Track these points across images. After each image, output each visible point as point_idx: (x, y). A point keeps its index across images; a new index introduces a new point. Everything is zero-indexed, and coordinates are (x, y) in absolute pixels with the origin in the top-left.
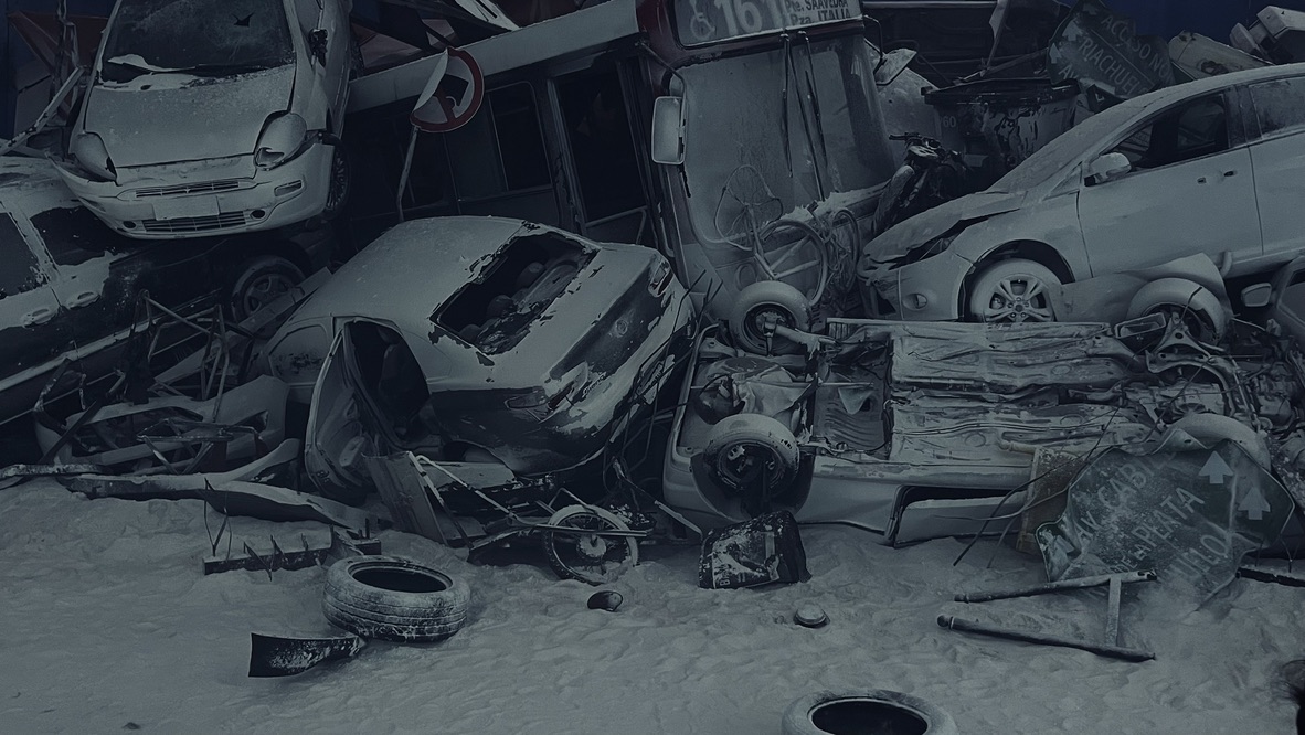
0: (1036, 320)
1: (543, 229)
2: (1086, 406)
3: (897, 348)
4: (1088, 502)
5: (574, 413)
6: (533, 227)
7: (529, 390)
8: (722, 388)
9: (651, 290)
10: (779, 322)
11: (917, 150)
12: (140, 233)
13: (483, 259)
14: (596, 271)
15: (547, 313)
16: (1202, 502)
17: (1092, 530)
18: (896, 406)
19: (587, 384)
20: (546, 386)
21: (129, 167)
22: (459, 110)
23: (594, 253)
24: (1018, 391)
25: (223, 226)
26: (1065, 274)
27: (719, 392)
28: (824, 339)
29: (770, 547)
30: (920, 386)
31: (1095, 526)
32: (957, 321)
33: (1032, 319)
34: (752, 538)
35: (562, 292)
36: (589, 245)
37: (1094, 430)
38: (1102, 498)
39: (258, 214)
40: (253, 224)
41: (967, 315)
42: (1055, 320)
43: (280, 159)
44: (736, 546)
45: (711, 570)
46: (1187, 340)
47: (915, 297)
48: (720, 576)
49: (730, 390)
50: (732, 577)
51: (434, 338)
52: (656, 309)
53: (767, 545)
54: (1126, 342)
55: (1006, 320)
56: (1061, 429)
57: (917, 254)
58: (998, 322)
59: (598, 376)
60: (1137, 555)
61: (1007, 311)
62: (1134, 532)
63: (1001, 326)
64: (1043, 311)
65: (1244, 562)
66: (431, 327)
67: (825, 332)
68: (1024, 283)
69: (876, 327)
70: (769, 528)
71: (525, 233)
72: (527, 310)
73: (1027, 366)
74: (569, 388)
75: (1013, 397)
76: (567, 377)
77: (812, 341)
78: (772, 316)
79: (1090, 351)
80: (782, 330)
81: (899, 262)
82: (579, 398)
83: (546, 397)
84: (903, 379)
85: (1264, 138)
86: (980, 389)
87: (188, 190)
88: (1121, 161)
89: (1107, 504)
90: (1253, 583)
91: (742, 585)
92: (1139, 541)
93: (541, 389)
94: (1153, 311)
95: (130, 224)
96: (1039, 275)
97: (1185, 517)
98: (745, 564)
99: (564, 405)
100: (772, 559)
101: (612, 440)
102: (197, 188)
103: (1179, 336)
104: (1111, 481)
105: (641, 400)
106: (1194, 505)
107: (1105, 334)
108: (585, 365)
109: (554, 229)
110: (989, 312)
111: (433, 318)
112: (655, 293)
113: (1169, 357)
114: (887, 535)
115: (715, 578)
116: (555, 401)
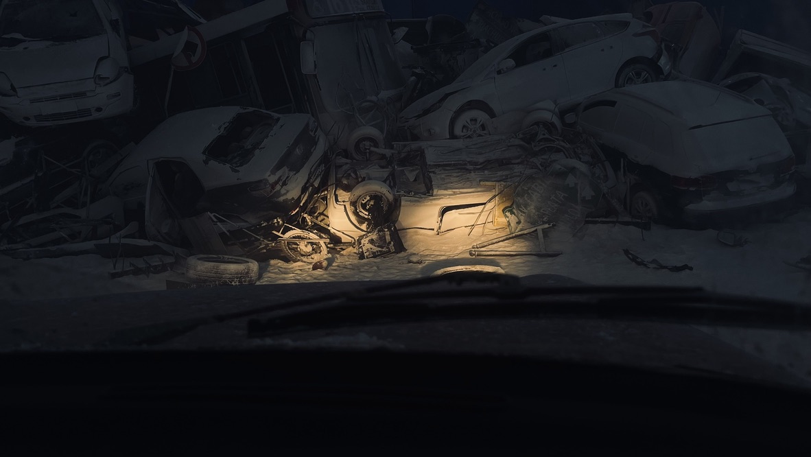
0: (482, 136)
1: (251, 109)
2: (511, 166)
3: (426, 151)
4: (521, 201)
5: (283, 191)
6: (246, 109)
7: (260, 181)
8: (352, 174)
9: (311, 133)
10: (371, 146)
11: (417, 71)
12: (33, 123)
13: (224, 124)
14: (282, 126)
15: (262, 146)
16: (566, 195)
17: (524, 213)
18: (432, 175)
19: (288, 177)
20: (269, 178)
21: (24, 88)
22: (195, 59)
23: (278, 119)
24: (481, 164)
25: (80, 117)
26: (492, 114)
27: (351, 176)
28: (392, 151)
29: (388, 238)
30: (439, 166)
31: (525, 211)
32: (449, 139)
33: (480, 135)
34: (379, 235)
35: (267, 136)
36: (276, 115)
37: (518, 174)
38: (526, 199)
39: (99, 110)
40: (96, 115)
41: (453, 136)
42: (490, 135)
43: (108, 81)
44: (372, 240)
45: (362, 251)
46: (547, 136)
47: (429, 130)
48: (367, 253)
49: (356, 174)
50: (373, 253)
51: (206, 162)
52: (314, 142)
53: (387, 237)
54: (522, 139)
55: (469, 137)
56: (503, 176)
57: (427, 112)
58: (466, 138)
59: (292, 173)
60: (544, 220)
61: (469, 133)
62: (541, 211)
63: (468, 140)
64: (485, 132)
65: (586, 217)
66: (204, 157)
67: (392, 148)
68: (476, 120)
69: (414, 145)
70: (386, 230)
71: (242, 111)
72: (249, 147)
73: (482, 154)
74: (279, 179)
75: (479, 167)
76: (279, 174)
77: (388, 152)
78: (367, 143)
79: (509, 144)
80: (372, 149)
81: (419, 116)
82: (284, 184)
83: (269, 184)
84: (432, 163)
85: (566, 50)
86: (466, 164)
87: (58, 98)
88: (511, 62)
89: (529, 201)
90: (590, 225)
91: (378, 255)
92: (544, 214)
93: (267, 180)
94: (532, 126)
95: (27, 119)
96: (481, 116)
97: (560, 202)
98: (378, 247)
99: (278, 187)
100: (390, 243)
101: (301, 205)
103: (544, 134)
104: (529, 191)
105: (312, 185)
106: (564, 197)
107: (513, 137)
108: (285, 168)
109: (256, 109)
110: (462, 134)
111: (204, 153)
112: (312, 134)
113: (541, 143)
114: (436, 230)
115: (365, 254)
116: (273, 186)
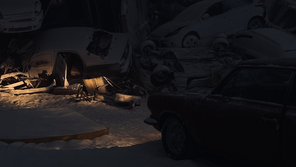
1: (99, 30)
2: (212, 61)
6: (97, 29)
10: (150, 49)
13: (91, 36)
15: (111, 48)
18: (181, 64)
20: (119, 63)
21: (6, 15)
22: (60, 1)
23: (112, 35)
25: (27, 30)
26: (199, 38)
28: (159, 52)
30: (182, 60)
32: (181, 48)
33: (194, 47)
34: (168, 89)
35: (111, 43)
39: (35, 27)
40: (33, 29)
41: (183, 47)
42: (198, 47)
43: (39, 13)
44: (166, 90)
46: (224, 49)
47: (172, 43)
51: (89, 54)
54: (213, 50)
57: (170, 34)
59: (125, 61)
61: (189, 45)
64: (196, 45)
66: (88, 52)
67: (159, 50)
68: (192, 40)
69: (167, 49)
73: (198, 55)
74: (122, 63)
75: (198, 61)
76: (122, 61)
77: (157, 52)
78: (148, 48)
79: (208, 52)
81: (166, 36)
82: (123, 65)
84: (179, 59)
85: (229, 11)
86: (192, 60)
87: (20, 21)
94: (217, 44)
95: (5, 29)
101: (127, 74)
102: (22, 21)
103: (222, 48)
104: (224, 73)
108: (124, 58)
109: (101, 30)
110: (187, 46)
111: (87, 50)
113: (222, 52)
114: (186, 87)
116: (120, 66)
